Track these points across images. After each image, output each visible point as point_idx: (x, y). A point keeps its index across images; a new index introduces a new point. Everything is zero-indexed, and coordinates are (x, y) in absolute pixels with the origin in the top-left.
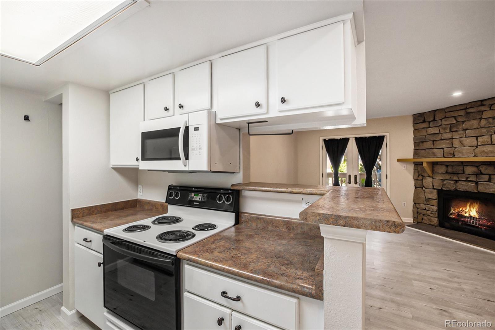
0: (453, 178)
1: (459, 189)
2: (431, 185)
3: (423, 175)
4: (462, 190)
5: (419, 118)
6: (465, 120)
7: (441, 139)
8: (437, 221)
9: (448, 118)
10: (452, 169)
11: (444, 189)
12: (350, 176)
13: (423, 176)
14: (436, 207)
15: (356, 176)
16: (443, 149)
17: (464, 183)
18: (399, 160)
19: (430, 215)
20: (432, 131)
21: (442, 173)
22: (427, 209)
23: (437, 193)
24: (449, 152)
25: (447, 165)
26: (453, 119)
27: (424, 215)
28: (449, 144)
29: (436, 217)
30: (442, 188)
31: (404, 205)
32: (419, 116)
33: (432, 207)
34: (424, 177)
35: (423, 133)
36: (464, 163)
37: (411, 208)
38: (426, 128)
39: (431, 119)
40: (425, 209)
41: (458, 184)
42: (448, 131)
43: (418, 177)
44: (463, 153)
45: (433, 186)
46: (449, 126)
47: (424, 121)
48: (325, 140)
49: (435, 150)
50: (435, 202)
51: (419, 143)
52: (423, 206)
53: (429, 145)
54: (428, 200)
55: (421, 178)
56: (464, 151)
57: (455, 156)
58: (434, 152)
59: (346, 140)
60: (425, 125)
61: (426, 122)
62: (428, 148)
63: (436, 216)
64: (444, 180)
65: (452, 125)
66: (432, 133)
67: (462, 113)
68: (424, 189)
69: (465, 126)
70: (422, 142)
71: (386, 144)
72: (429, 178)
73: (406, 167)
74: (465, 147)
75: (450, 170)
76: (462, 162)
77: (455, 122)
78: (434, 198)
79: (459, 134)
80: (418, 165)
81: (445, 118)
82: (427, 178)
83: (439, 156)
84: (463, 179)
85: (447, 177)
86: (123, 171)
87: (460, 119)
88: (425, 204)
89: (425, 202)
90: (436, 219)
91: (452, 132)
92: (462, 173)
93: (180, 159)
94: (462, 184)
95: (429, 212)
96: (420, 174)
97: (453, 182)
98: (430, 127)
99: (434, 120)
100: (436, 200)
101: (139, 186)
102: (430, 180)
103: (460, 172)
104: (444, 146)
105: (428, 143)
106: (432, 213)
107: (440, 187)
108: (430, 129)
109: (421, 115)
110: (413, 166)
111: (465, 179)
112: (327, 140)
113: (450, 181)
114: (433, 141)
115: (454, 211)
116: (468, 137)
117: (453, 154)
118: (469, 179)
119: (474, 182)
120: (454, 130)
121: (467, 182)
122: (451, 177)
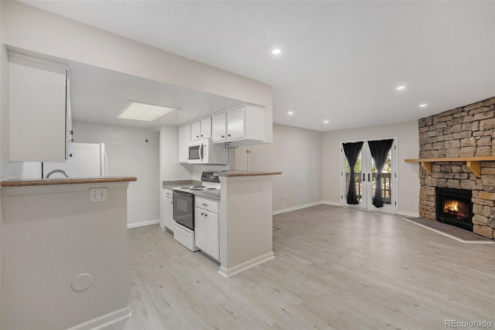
0: (445, 176)
1: (449, 186)
2: (431, 183)
4: (451, 187)
5: (423, 122)
6: (452, 124)
7: (437, 142)
8: (435, 215)
9: (441, 123)
10: (444, 168)
11: (439, 186)
12: (364, 174)
13: (425, 175)
14: (434, 203)
15: (369, 174)
16: (438, 150)
17: (452, 181)
18: (406, 161)
19: (430, 210)
20: (431, 134)
21: (438, 172)
22: (428, 205)
23: (435, 190)
24: (442, 153)
25: (441, 164)
26: (444, 123)
27: (426, 210)
28: (442, 145)
29: (434, 212)
30: (437, 186)
31: (411, 201)
32: (422, 121)
33: (431, 203)
35: (425, 136)
36: (452, 162)
37: (417, 204)
38: (427, 131)
39: (431, 124)
40: (427, 205)
41: (448, 182)
42: (441, 134)
43: (422, 176)
46: (442, 129)
47: (426, 126)
48: (343, 144)
49: (433, 152)
50: (433, 199)
51: (423, 144)
52: (425, 202)
53: (428, 147)
54: (429, 196)
55: (424, 177)
56: (452, 152)
57: (446, 156)
58: (432, 153)
59: (361, 143)
60: (426, 129)
61: (427, 126)
62: (429, 149)
63: (435, 210)
64: (439, 178)
65: (444, 129)
66: (431, 136)
67: (450, 118)
68: (426, 186)
69: (452, 130)
70: (425, 144)
71: (395, 146)
72: (429, 176)
73: (412, 167)
74: (452, 148)
75: (443, 170)
76: (450, 162)
77: (446, 126)
78: (432, 195)
79: (448, 137)
81: (440, 122)
83: (436, 157)
84: (451, 178)
85: (441, 175)
86: (184, 165)
87: (450, 124)
88: (427, 201)
89: (427, 199)
90: (434, 214)
91: (444, 135)
92: (451, 172)
93: (200, 159)
94: (450, 182)
95: (429, 208)
96: (423, 173)
97: (444, 180)
98: (430, 131)
99: (432, 125)
100: (434, 197)
101: (193, 173)
102: (429, 178)
103: (449, 171)
104: (439, 147)
105: (429, 145)
106: (431, 209)
107: (436, 184)
108: (429, 132)
109: (424, 120)
110: (419, 166)
111: (452, 177)
112: (345, 143)
113: (442, 179)
114: (432, 143)
115: (447, 207)
116: (455, 139)
117: (445, 155)
118: (455, 178)
119: (459, 180)
120: (445, 133)
121: (454, 180)
122: (443, 176)
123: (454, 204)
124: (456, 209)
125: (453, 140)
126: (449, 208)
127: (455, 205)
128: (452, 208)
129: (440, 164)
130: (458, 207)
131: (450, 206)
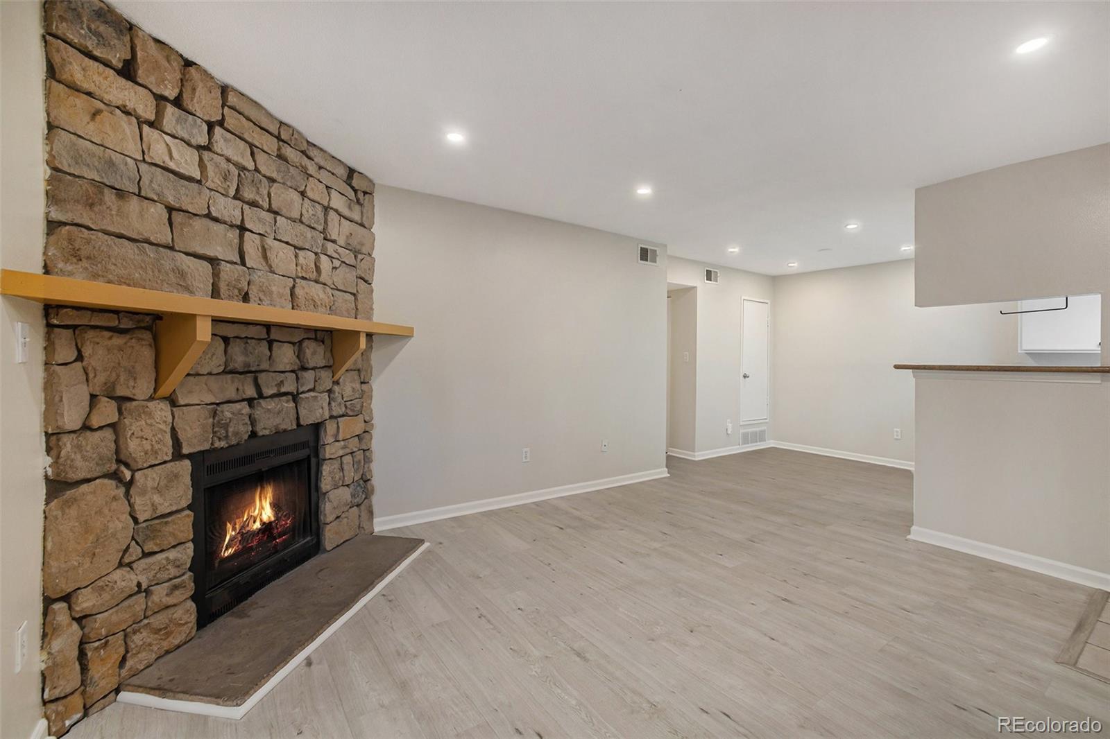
0: (244, 391)
1: (262, 429)
2: (169, 439)
3: (121, 391)
4: (267, 432)
5: (104, 29)
6: (274, 175)
7: (209, 216)
9: (230, 135)
10: (246, 353)
11: (218, 444)
13: (122, 400)
16: (213, 261)
17: (273, 404)
19: (171, 601)
20: (168, 151)
21: (210, 374)
22: (145, 583)
23: (191, 474)
24: (238, 280)
26: (248, 152)
28: (231, 246)
29: (187, 599)
30: (210, 444)
32: (101, 17)
33: (172, 554)
34: (128, 405)
35: (126, 140)
36: (273, 330)
38: (142, 120)
39: (169, 91)
41: (258, 413)
42: (233, 191)
44: (271, 293)
45: (177, 443)
46: (237, 168)
47: (132, 76)
49: (185, 261)
51: (100, 186)
52: (125, 580)
54: (149, 529)
55: (107, 412)
58: (185, 268)
61: (138, 85)
62: (152, 239)
63: (188, 587)
64: (219, 405)
65: (243, 175)
66: (172, 165)
68: (125, 475)
69: (275, 197)
70: (120, 194)
72: (156, 405)
74: (273, 272)
75: (239, 360)
76: (268, 326)
77: (251, 165)
79: (260, 220)
80: (91, 334)
81: (223, 126)
82: (151, 404)
84: (271, 392)
85: (229, 388)
87: (263, 165)
88: (136, 562)
89: (135, 552)
92: (268, 368)
94: (268, 410)
95: (159, 595)
96: (97, 388)
98: (158, 128)
99: (182, 106)
100: (187, 512)
102: (161, 411)
104: (219, 249)
105: (152, 209)
106: (173, 589)
107: (207, 440)
108: (166, 138)
111: (276, 391)
113: (235, 407)
114: (171, 209)
115: (234, 529)
116: (280, 241)
117: (247, 294)
118: (283, 390)
119: (290, 397)
120: (248, 194)
121: (276, 400)
122: (238, 389)
123: (260, 500)
124: (268, 514)
125: (275, 239)
126: (243, 527)
127: (263, 502)
128: (254, 522)
129: (224, 334)
130: (275, 506)
131: (245, 519)
